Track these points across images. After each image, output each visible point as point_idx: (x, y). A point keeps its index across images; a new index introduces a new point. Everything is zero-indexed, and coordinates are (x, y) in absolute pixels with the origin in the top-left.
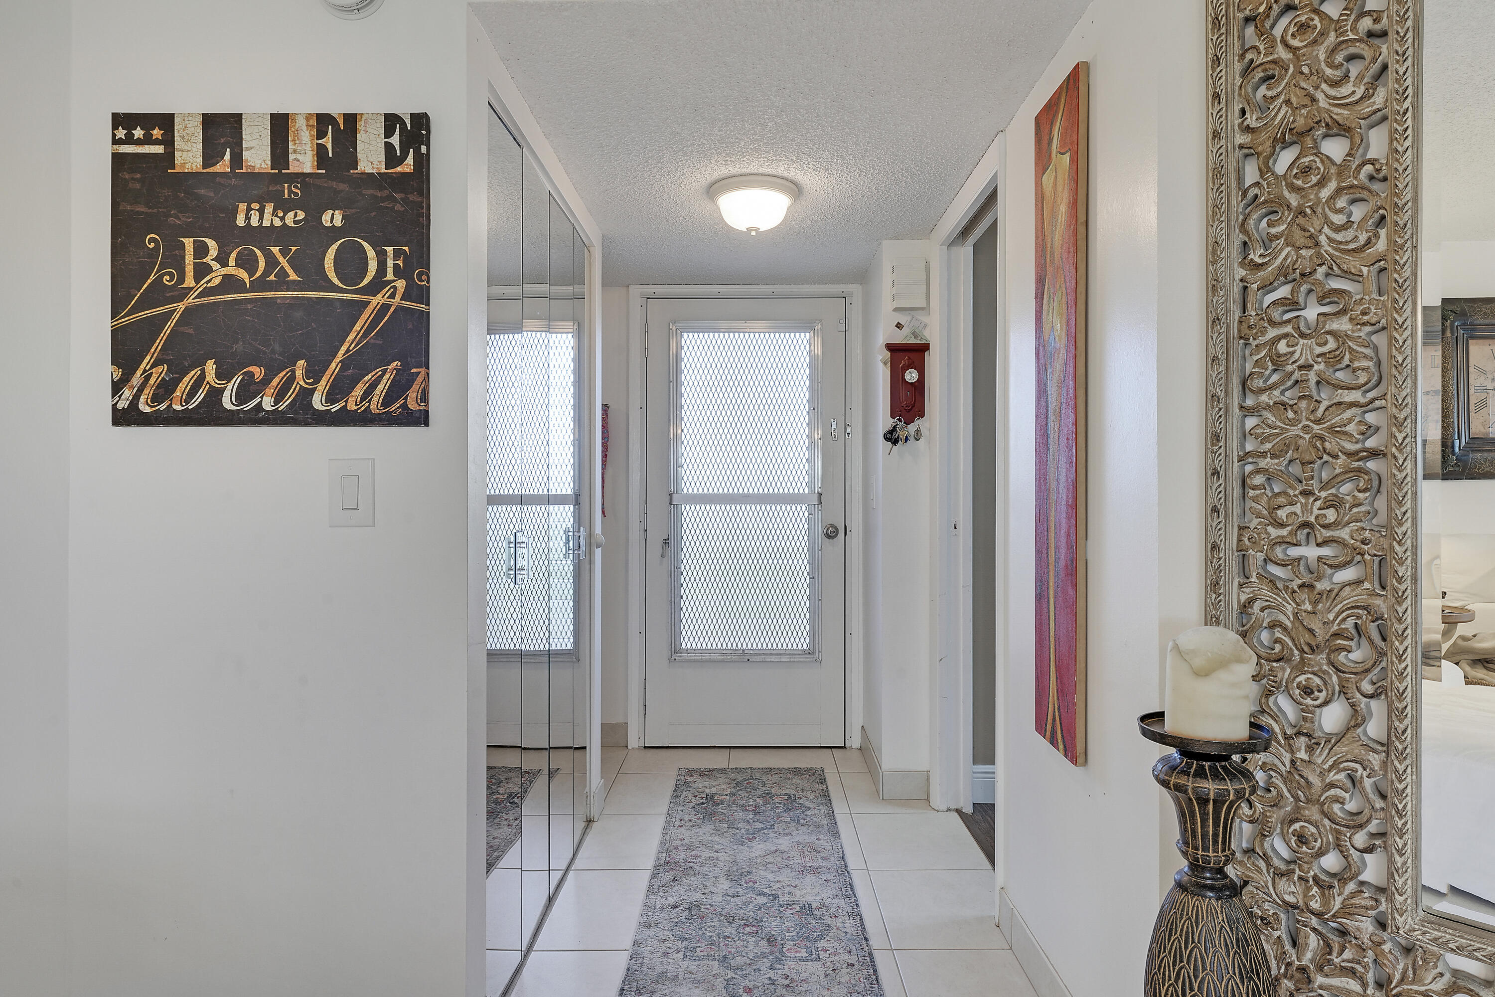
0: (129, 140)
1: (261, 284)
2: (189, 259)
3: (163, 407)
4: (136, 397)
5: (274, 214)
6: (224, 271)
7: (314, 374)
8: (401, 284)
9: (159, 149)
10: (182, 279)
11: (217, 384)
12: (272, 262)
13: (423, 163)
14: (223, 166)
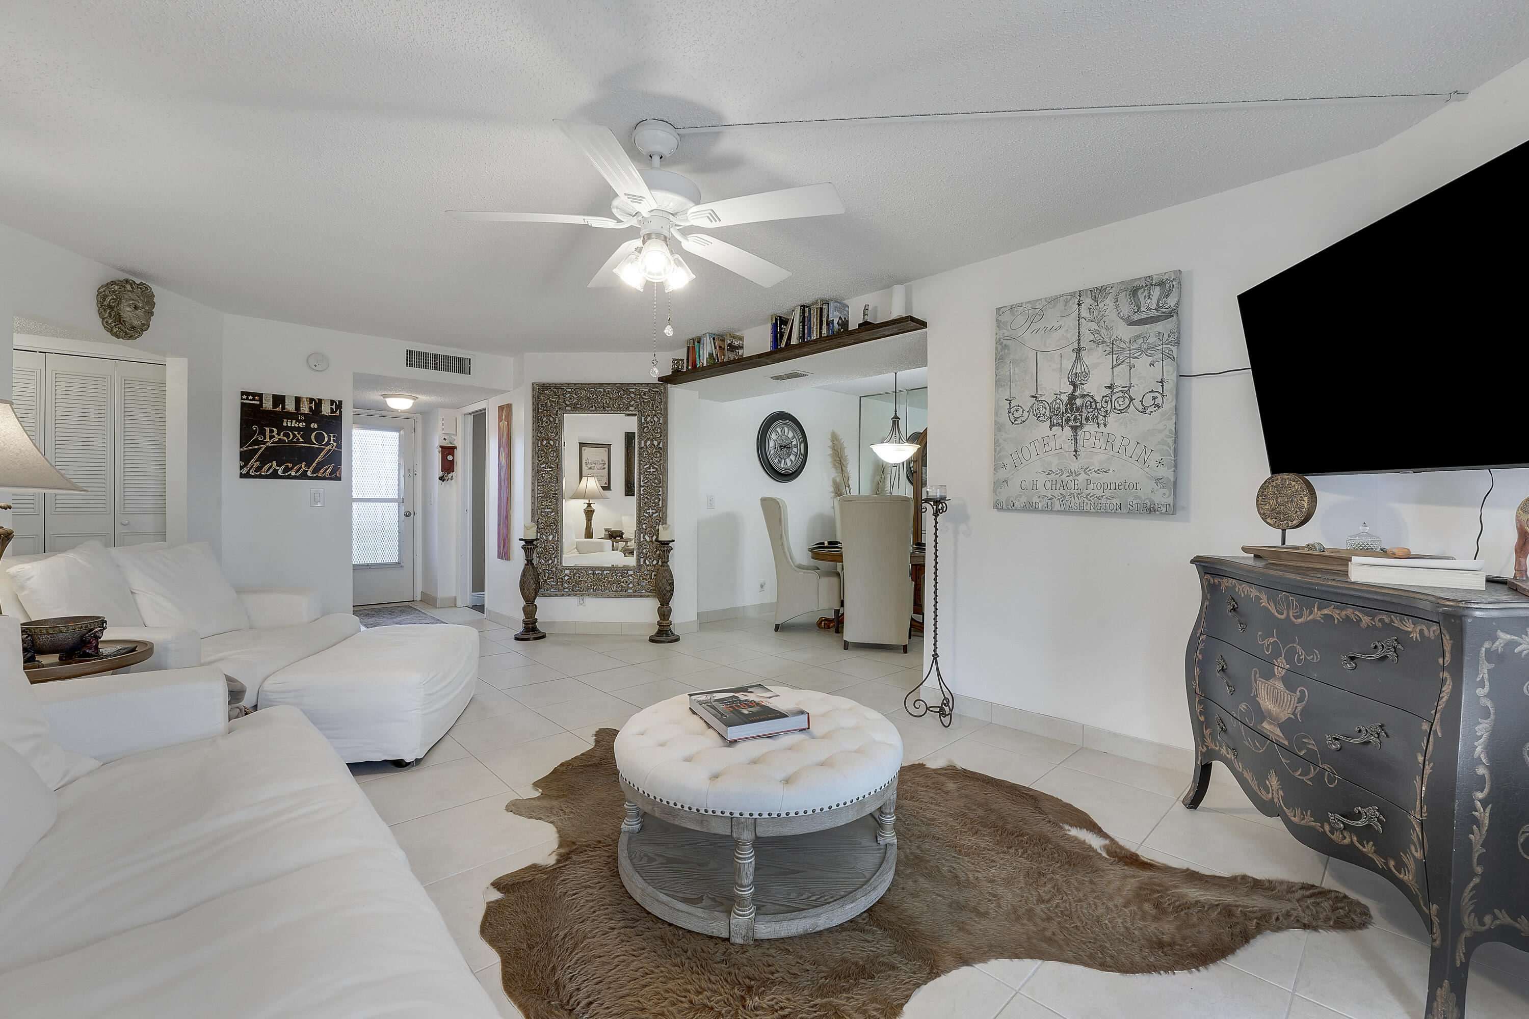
0: (247, 399)
1: (291, 442)
2: (268, 433)
3: (258, 473)
4: (249, 470)
5: (296, 423)
6: (279, 437)
7: (308, 466)
8: (335, 444)
9: (258, 403)
10: (265, 439)
11: (277, 468)
12: (295, 436)
13: (341, 412)
14: (280, 408)
